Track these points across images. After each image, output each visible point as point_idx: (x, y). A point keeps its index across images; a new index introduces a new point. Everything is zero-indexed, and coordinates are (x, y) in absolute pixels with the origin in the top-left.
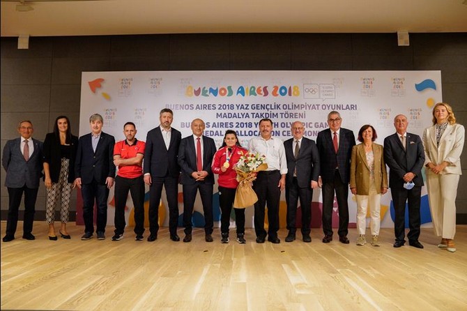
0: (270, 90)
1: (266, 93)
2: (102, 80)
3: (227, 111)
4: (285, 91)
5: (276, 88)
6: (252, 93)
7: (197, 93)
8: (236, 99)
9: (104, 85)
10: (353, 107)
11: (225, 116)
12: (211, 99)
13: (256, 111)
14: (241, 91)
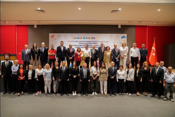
0: (90, 38)
1: (89, 39)
2: (54, 35)
3: (81, 42)
4: (93, 38)
5: (92, 37)
6: (86, 38)
7: (75, 38)
8: (83, 40)
9: (54, 36)
10: (108, 42)
11: (81, 43)
12: (78, 40)
13: (87, 42)
14: (84, 38)
